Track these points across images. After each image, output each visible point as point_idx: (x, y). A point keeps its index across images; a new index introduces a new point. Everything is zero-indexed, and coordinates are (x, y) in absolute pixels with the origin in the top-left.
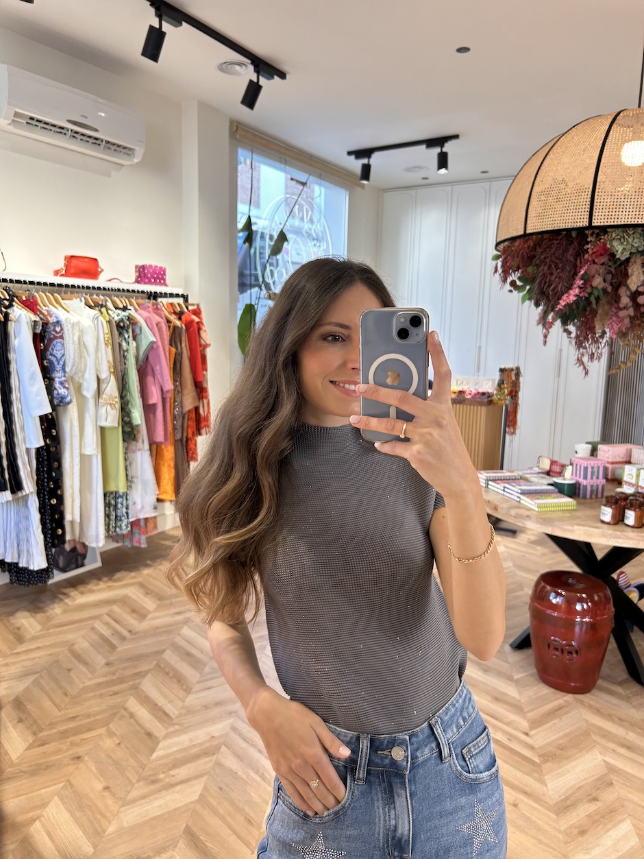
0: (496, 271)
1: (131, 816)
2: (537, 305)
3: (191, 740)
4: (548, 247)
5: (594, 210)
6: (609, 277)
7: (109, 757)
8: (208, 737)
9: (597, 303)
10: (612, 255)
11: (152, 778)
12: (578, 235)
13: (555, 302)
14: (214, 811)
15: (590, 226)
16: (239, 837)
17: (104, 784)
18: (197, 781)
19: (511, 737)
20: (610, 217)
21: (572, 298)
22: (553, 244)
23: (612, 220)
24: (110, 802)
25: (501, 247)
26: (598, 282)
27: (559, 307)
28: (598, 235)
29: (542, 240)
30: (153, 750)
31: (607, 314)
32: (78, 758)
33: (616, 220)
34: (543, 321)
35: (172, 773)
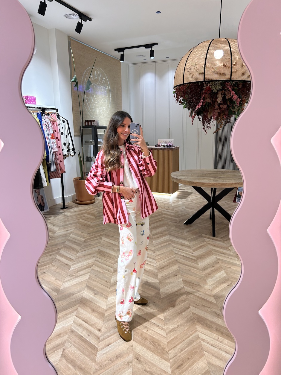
0: (175, 97)
1: (66, 285)
2: (189, 110)
3: (82, 265)
4: (191, 88)
5: (205, 75)
6: (211, 99)
7: (55, 271)
8: (88, 263)
9: (208, 108)
10: (212, 91)
11: (72, 275)
12: (201, 84)
13: (194, 108)
14: (95, 281)
15: (204, 81)
16: (104, 285)
17: (56, 278)
18: (87, 274)
19: (187, 254)
20: (210, 78)
21: (200, 106)
22: (193, 87)
23: (211, 79)
24: (59, 282)
25: (176, 88)
26: (208, 100)
27: (196, 110)
28: (207, 84)
29: (189, 85)
30: (70, 269)
31: (211, 111)
32: (44, 273)
33: (212, 79)
34: (191, 115)
35: (78, 273)
